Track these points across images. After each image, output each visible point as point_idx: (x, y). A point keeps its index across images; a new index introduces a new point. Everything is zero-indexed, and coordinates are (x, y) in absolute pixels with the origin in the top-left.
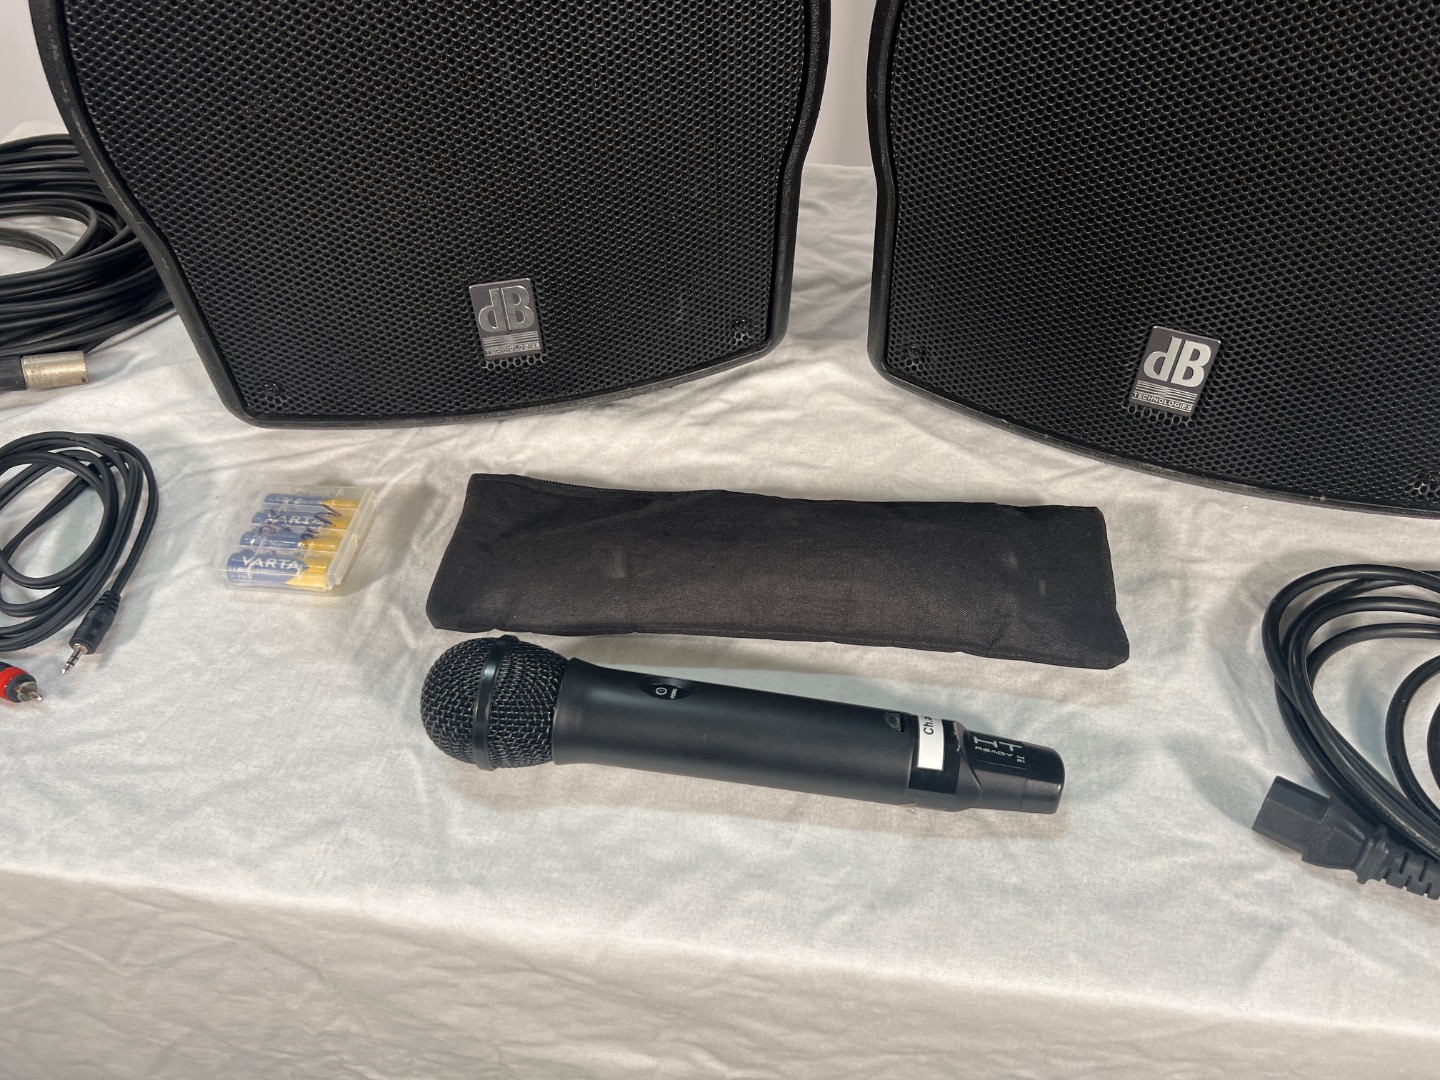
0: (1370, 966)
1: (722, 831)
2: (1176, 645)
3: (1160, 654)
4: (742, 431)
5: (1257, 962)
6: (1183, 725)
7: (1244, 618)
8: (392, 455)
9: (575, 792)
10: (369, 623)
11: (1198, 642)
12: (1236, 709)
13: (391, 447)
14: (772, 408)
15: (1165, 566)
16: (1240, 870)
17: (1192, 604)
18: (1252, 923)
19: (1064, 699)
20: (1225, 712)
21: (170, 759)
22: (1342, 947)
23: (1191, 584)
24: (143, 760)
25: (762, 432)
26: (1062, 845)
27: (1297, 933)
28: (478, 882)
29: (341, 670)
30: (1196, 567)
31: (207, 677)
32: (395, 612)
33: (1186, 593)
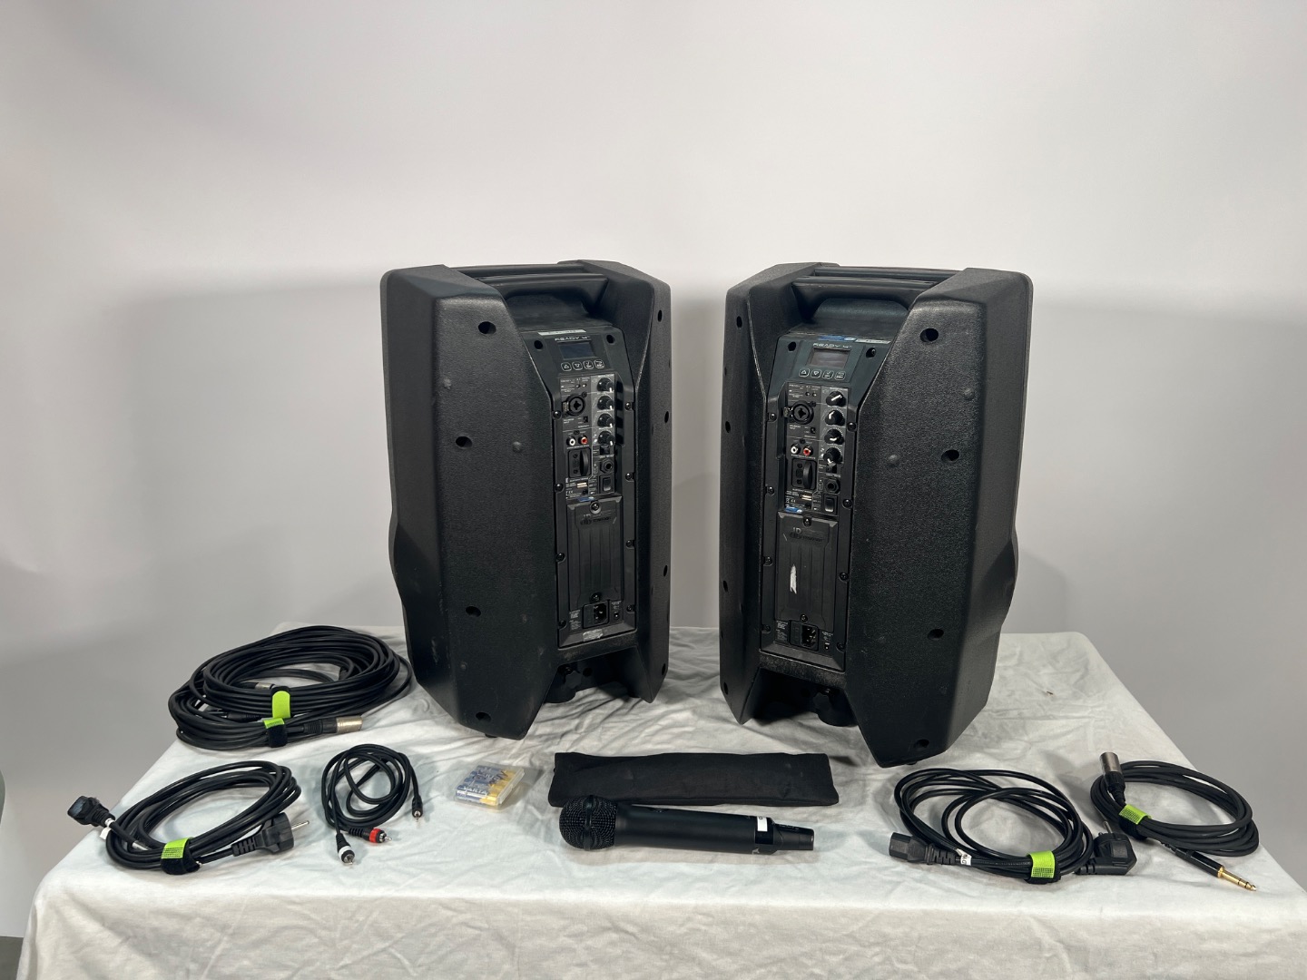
0: (932, 890)
1: (683, 867)
2: (861, 802)
3: (855, 806)
4: (670, 736)
5: (891, 891)
6: (864, 828)
7: (888, 793)
8: (514, 751)
9: (622, 859)
10: (520, 811)
11: (870, 800)
12: (885, 821)
13: (513, 748)
14: (683, 726)
15: (856, 777)
16: (886, 868)
17: (868, 789)
18: (890, 882)
19: (817, 821)
20: (881, 823)
21: (448, 859)
22: (922, 886)
23: (867, 782)
24: (438, 860)
25: (679, 736)
26: (818, 865)
27: (906, 883)
28: (590, 886)
29: (513, 828)
30: (869, 777)
31: (456, 833)
32: (530, 807)
33: (865, 785)
